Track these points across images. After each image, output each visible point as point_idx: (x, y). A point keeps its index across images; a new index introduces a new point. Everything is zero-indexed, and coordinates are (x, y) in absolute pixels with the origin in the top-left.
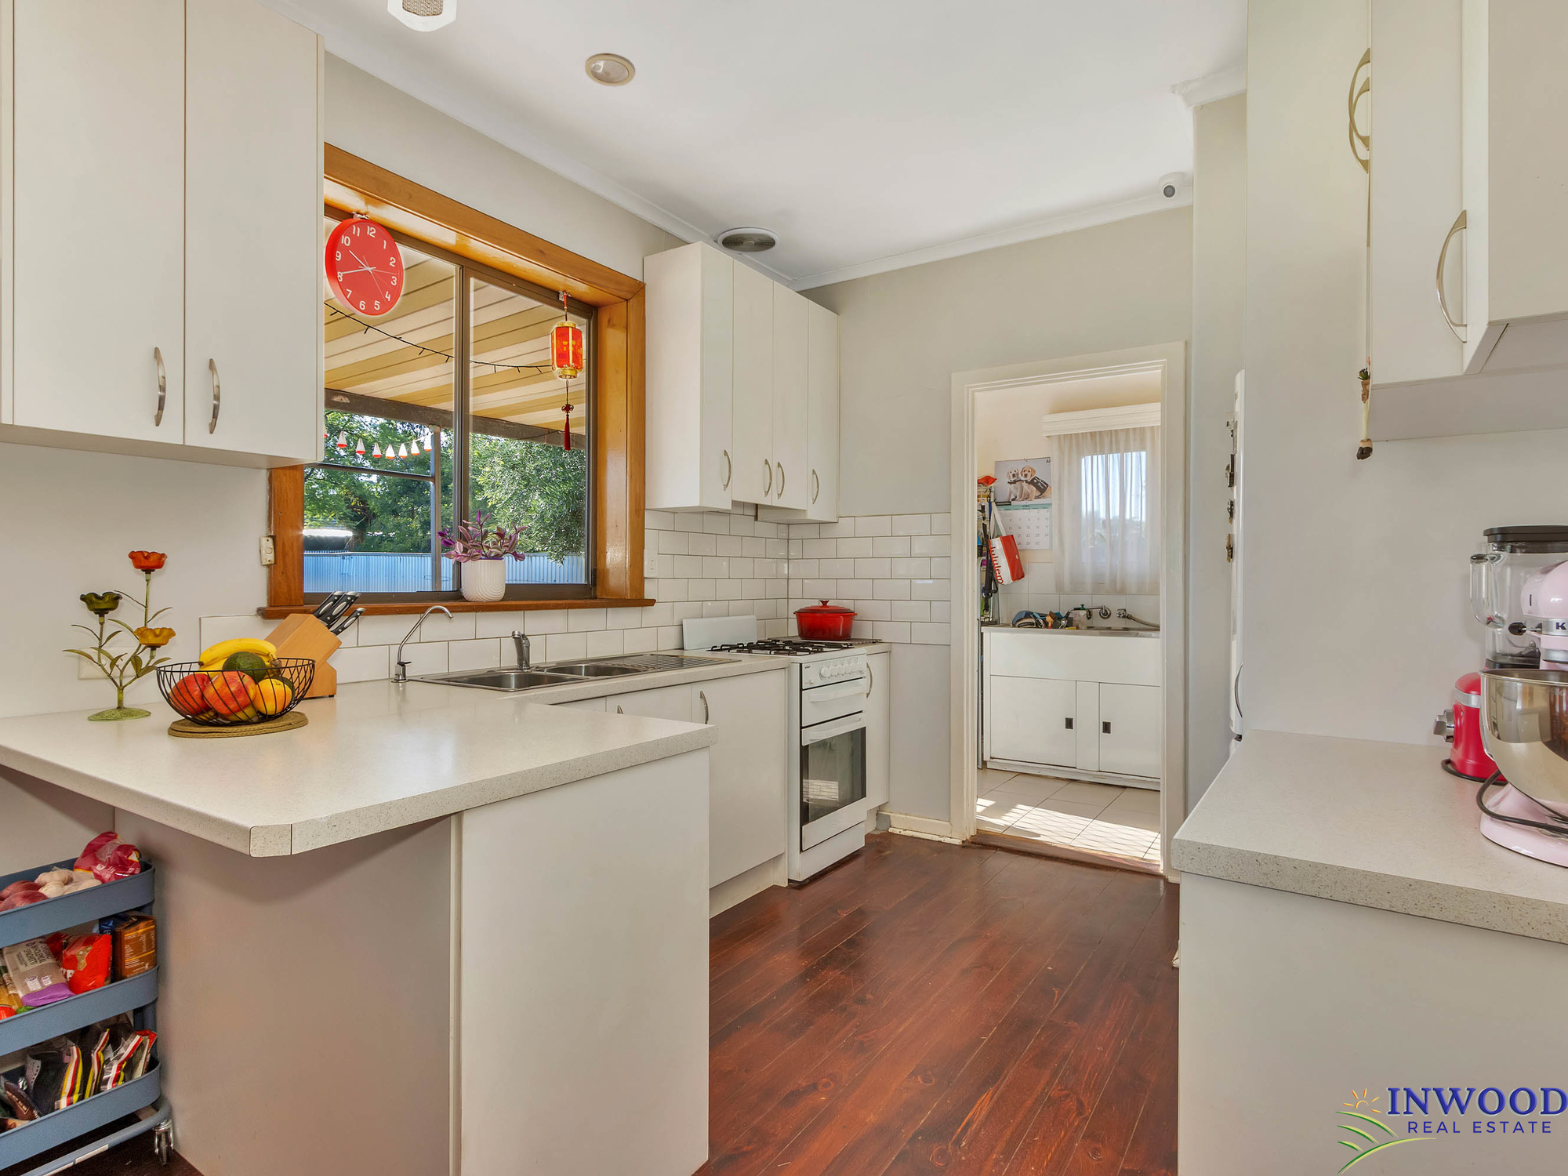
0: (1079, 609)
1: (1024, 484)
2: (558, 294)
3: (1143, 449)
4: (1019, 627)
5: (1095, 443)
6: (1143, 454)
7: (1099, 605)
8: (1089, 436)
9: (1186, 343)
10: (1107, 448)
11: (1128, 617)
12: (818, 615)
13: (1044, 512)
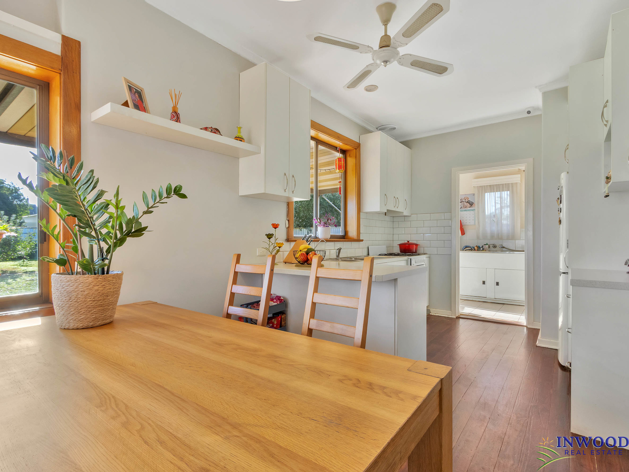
0: (486, 245)
1: (465, 203)
2: (337, 148)
3: (508, 190)
4: (465, 250)
5: (491, 189)
6: (509, 192)
7: (493, 243)
8: (489, 187)
9: (533, 158)
10: (495, 189)
11: (503, 247)
12: (407, 245)
13: (472, 212)
